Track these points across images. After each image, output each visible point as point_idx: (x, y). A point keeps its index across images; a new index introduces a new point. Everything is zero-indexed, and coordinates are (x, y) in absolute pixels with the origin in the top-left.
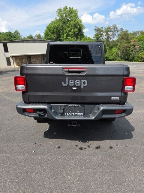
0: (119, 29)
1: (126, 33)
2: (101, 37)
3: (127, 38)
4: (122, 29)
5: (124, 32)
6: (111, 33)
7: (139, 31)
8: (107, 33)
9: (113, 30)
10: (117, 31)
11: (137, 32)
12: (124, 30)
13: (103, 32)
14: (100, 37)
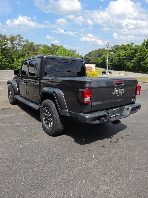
0: (24, 39)
1: (32, 44)
2: (6, 45)
3: (34, 49)
4: (27, 41)
5: (30, 43)
6: (17, 42)
7: (42, 44)
8: (12, 42)
9: (19, 40)
10: (23, 41)
11: (39, 45)
12: (30, 42)
13: (7, 40)
14: (4, 45)
